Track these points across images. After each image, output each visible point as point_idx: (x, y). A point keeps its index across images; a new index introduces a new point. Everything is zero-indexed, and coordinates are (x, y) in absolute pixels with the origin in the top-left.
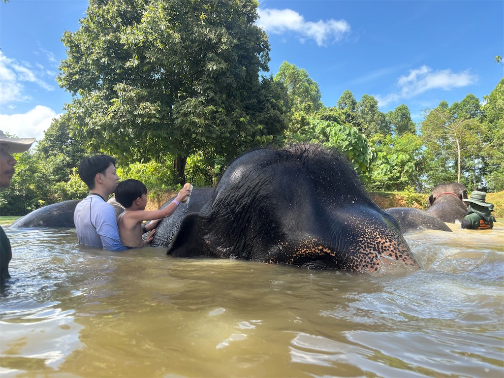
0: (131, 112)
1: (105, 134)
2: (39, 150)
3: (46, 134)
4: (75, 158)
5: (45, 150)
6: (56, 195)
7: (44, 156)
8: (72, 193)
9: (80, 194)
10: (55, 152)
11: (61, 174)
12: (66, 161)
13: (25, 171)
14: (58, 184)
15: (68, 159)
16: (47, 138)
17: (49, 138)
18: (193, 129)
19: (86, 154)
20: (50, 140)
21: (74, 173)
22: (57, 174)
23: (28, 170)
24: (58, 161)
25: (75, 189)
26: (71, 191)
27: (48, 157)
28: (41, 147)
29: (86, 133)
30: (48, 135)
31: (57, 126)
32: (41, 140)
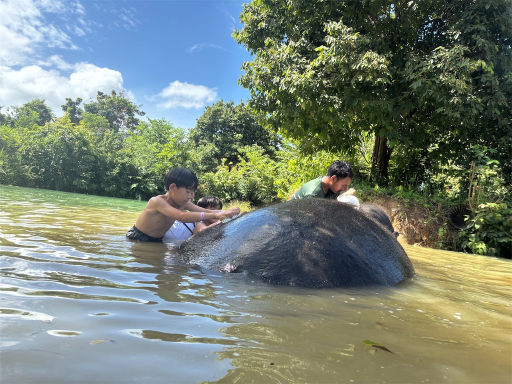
0: (347, 66)
1: (301, 102)
2: (191, 138)
3: (198, 122)
4: (223, 149)
5: (196, 139)
6: (203, 186)
7: (195, 145)
8: (219, 185)
9: (227, 187)
10: (205, 141)
11: (209, 164)
12: (215, 151)
13: (178, 156)
14: (207, 174)
15: (216, 149)
16: (199, 126)
17: (201, 127)
18: (440, 98)
19: (234, 146)
20: (202, 128)
21: (223, 164)
22: (205, 164)
23: (180, 156)
24: (208, 151)
25: (223, 181)
26: (218, 183)
27: (198, 146)
28: (193, 135)
29: (268, 102)
30: (201, 124)
31: (209, 114)
32: (193, 128)
